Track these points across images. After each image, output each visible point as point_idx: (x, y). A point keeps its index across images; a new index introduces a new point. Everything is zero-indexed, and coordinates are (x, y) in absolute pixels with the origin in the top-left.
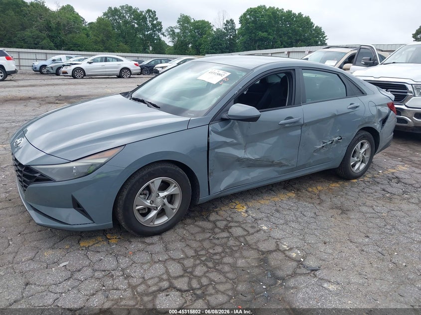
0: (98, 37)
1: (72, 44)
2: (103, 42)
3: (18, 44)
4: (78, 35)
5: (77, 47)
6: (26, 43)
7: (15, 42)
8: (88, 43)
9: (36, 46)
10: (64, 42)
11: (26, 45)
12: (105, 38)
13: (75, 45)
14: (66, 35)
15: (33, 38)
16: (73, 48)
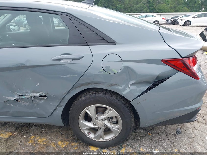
0: (173, 5)
1: (158, 10)
2: (175, 7)
3: (134, 11)
4: (162, 5)
5: (160, 11)
6: (137, 10)
7: (133, 10)
8: (167, 8)
9: (141, 11)
10: (154, 9)
11: (137, 11)
12: (176, 5)
13: (159, 10)
14: (156, 5)
15: (140, 8)
16: (158, 12)
